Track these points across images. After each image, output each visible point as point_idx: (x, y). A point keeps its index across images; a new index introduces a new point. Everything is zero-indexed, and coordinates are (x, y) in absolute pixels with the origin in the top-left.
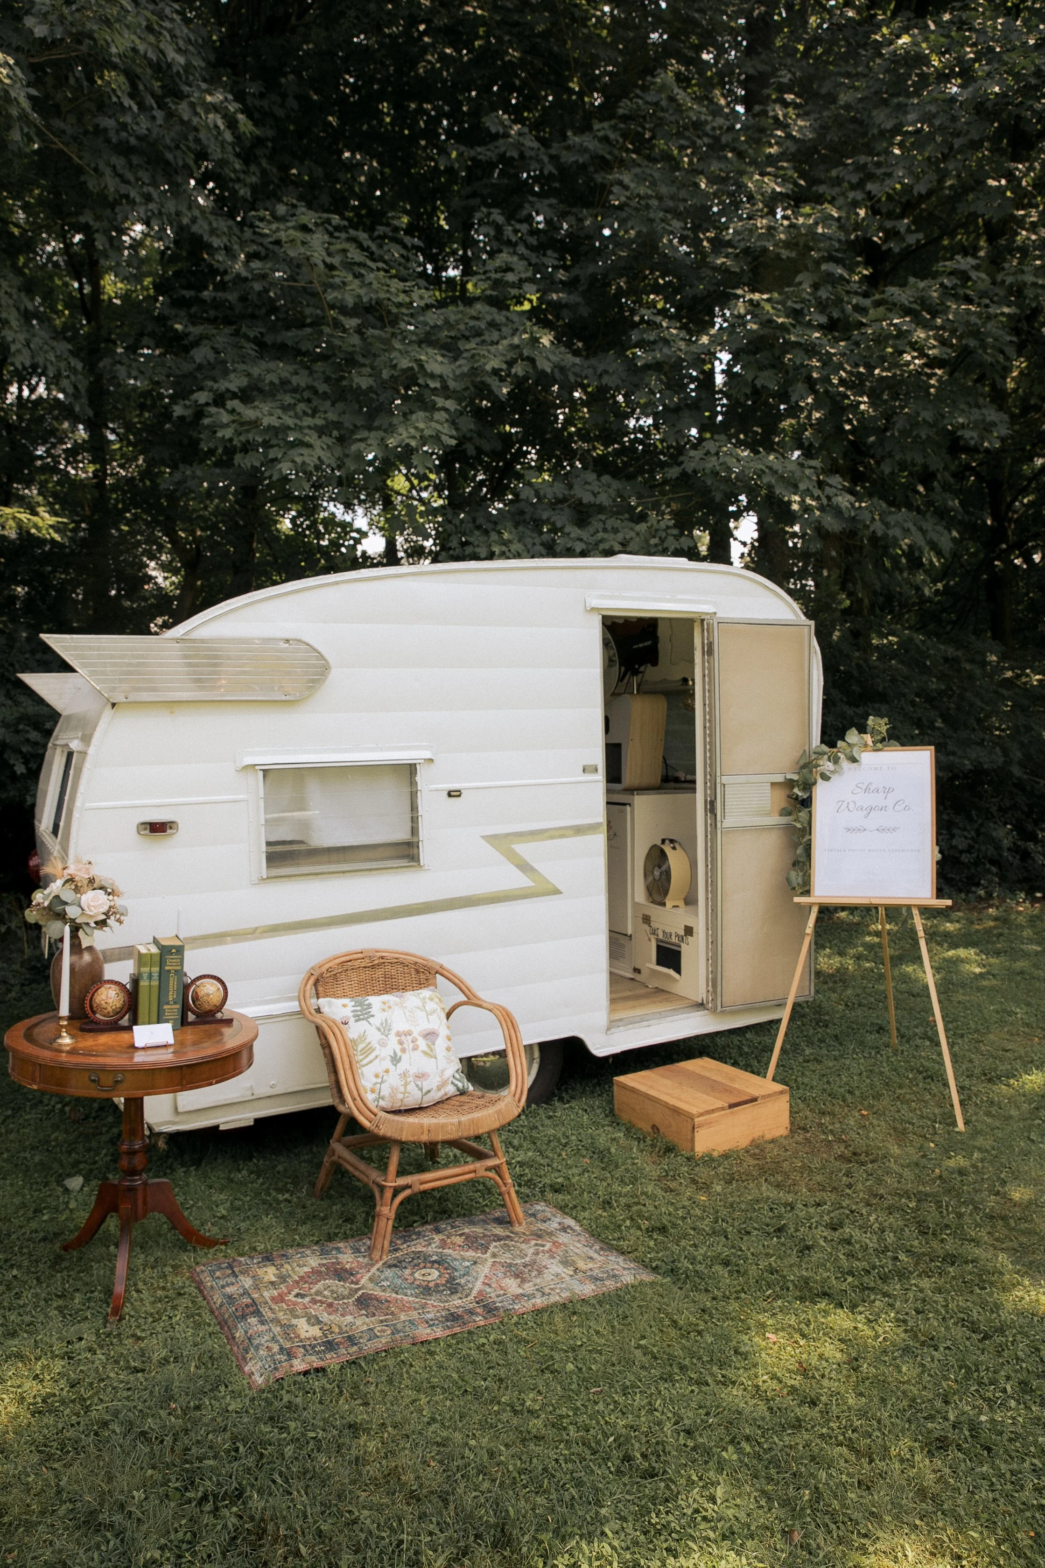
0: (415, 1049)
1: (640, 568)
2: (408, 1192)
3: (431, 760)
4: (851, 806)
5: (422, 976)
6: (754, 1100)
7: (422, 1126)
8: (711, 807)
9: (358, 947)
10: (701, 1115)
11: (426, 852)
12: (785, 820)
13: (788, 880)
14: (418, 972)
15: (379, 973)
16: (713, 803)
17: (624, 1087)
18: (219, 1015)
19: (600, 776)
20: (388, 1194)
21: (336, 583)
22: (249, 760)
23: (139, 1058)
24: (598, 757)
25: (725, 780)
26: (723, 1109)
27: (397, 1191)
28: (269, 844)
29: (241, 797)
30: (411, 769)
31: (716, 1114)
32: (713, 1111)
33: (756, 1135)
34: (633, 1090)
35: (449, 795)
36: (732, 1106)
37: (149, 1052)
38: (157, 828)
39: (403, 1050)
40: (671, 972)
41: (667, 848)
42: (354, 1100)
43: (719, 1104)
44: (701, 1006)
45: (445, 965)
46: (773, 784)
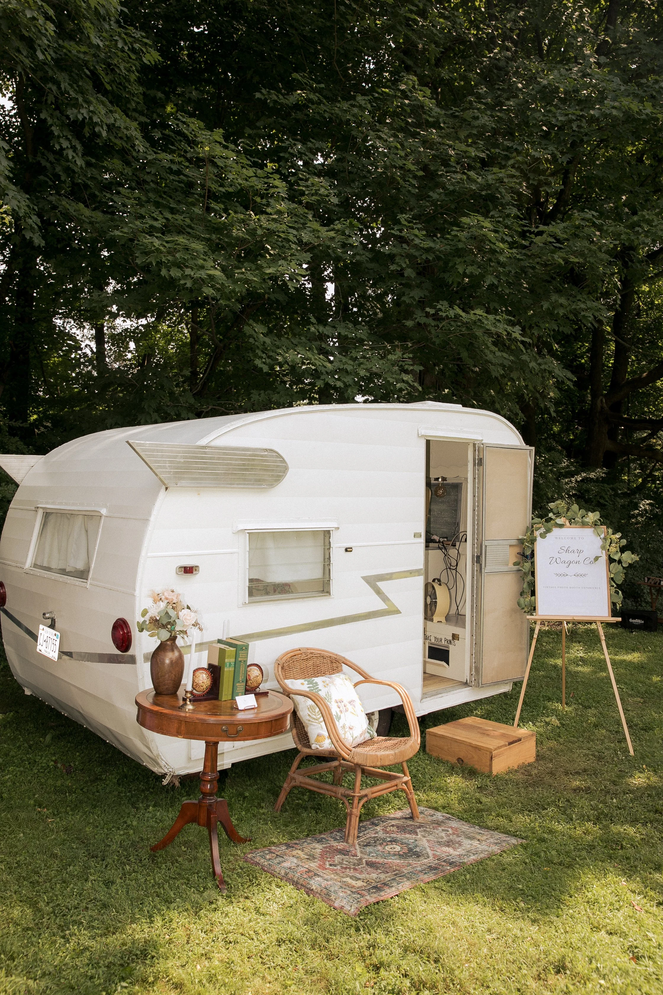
0: (347, 711)
1: (445, 411)
2: (365, 799)
3: (338, 528)
4: (558, 561)
5: (334, 665)
6: (520, 740)
7: (377, 756)
8: (478, 559)
9: (297, 647)
10: (496, 749)
11: (334, 587)
12: (516, 568)
13: (519, 604)
14: (332, 662)
15: (311, 663)
16: (478, 558)
17: (435, 735)
18: (258, 690)
19: (422, 540)
20: (356, 801)
21: (291, 414)
22: (241, 527)
23: (240, 716)
24: (421, 528)
25: (487, 543)
26: (505, 746)
27: (361, 798)
28: (251, 580)
29: (235, 550)
30: (327, 533)
31: (502, 749)
32: (501, 747)
33: (521, 762)
34: (442, 737)
35: (346, 550)
36: (510, 743)
37: (247, 712)
38: (188, 570)
39: (341, 712)
40: (443, 663)
41: (436, 586)
42: (337, 741)
43: (502, 743)
44: (466, 684)
45: (346, 657)
46: (510, 546)
